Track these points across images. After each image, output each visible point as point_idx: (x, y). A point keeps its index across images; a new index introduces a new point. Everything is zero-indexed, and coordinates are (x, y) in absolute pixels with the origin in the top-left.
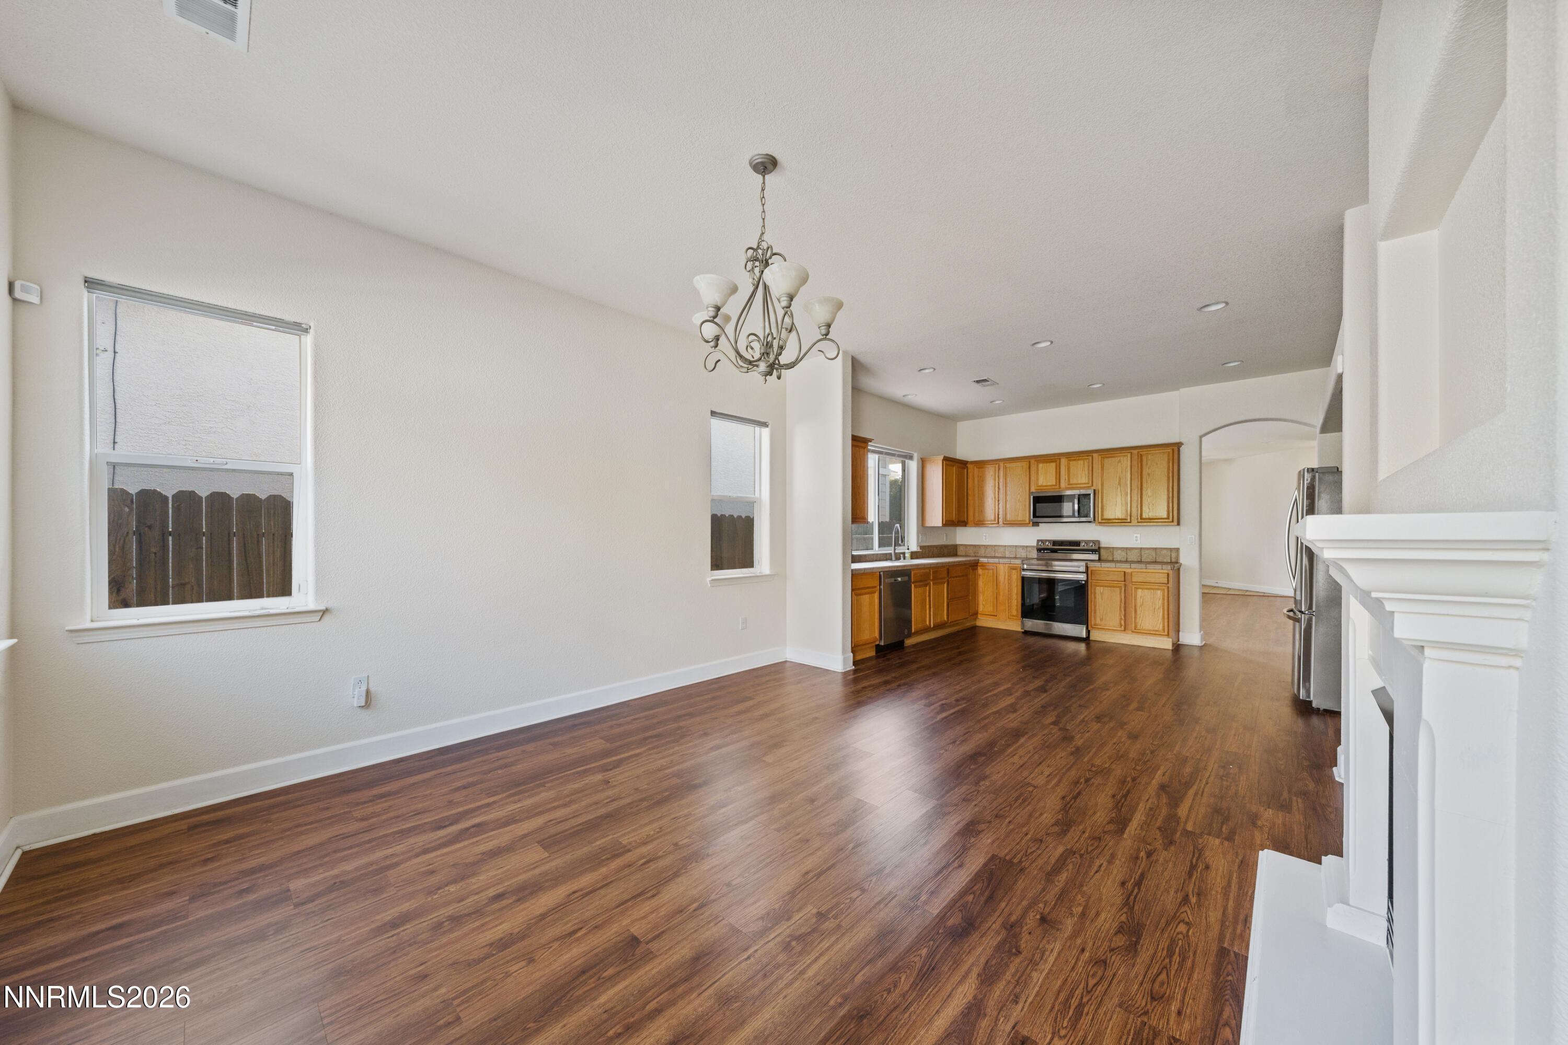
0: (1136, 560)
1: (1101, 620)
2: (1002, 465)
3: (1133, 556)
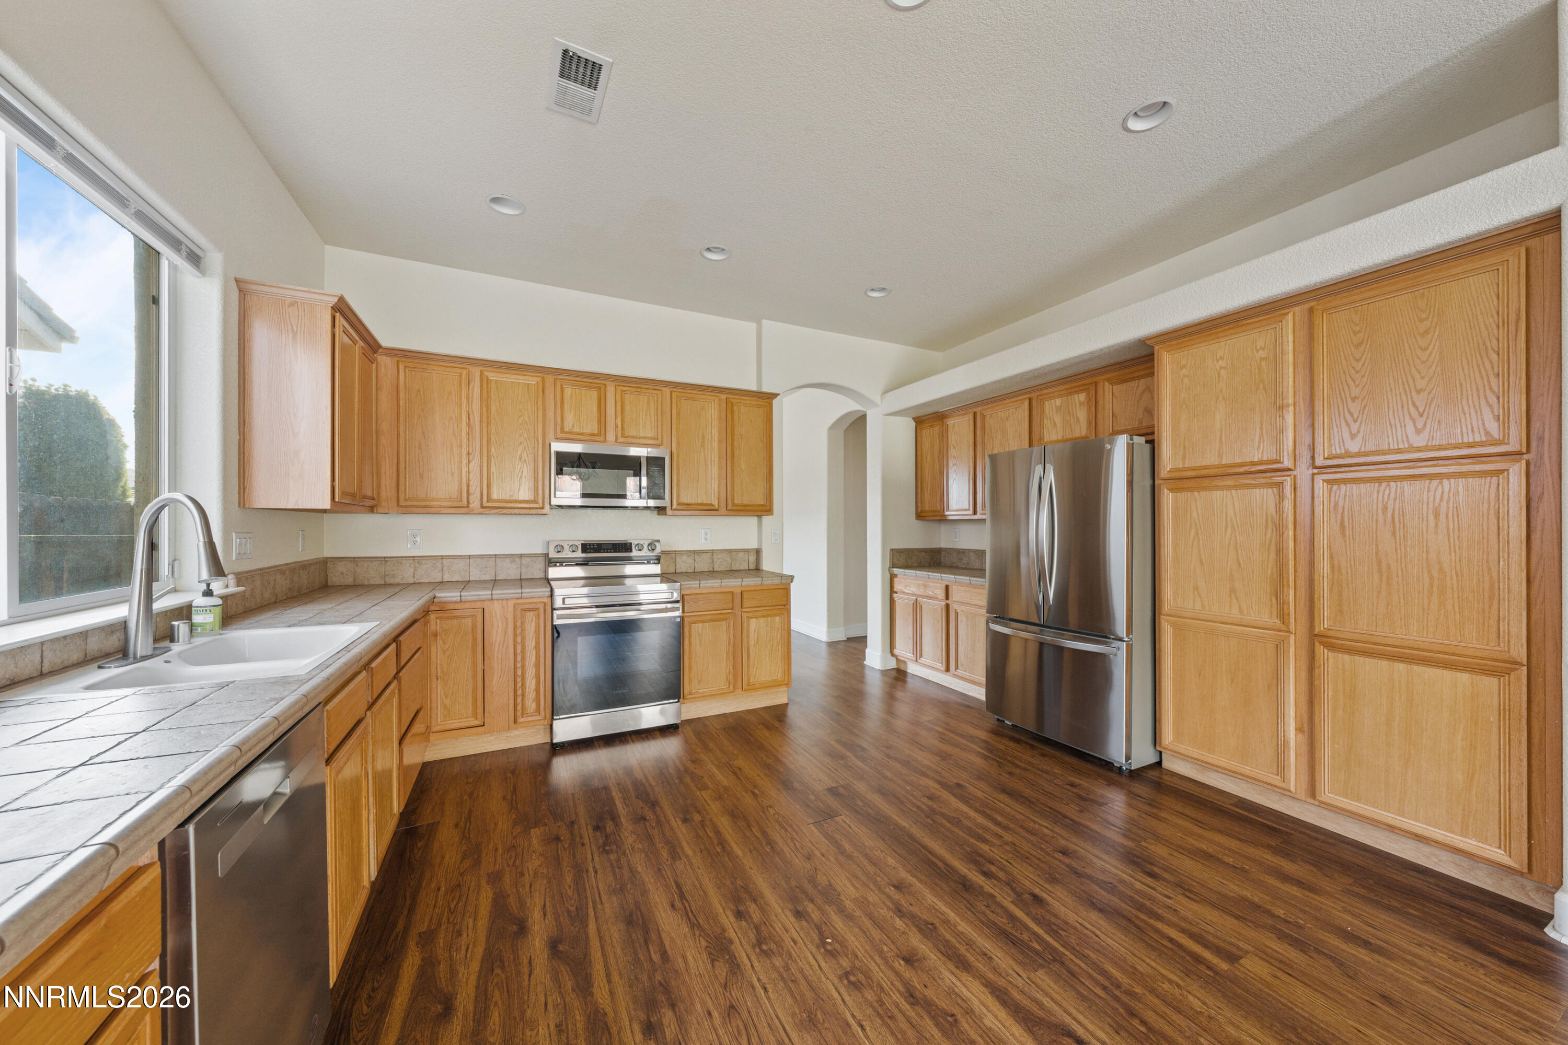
2: (477, 375)
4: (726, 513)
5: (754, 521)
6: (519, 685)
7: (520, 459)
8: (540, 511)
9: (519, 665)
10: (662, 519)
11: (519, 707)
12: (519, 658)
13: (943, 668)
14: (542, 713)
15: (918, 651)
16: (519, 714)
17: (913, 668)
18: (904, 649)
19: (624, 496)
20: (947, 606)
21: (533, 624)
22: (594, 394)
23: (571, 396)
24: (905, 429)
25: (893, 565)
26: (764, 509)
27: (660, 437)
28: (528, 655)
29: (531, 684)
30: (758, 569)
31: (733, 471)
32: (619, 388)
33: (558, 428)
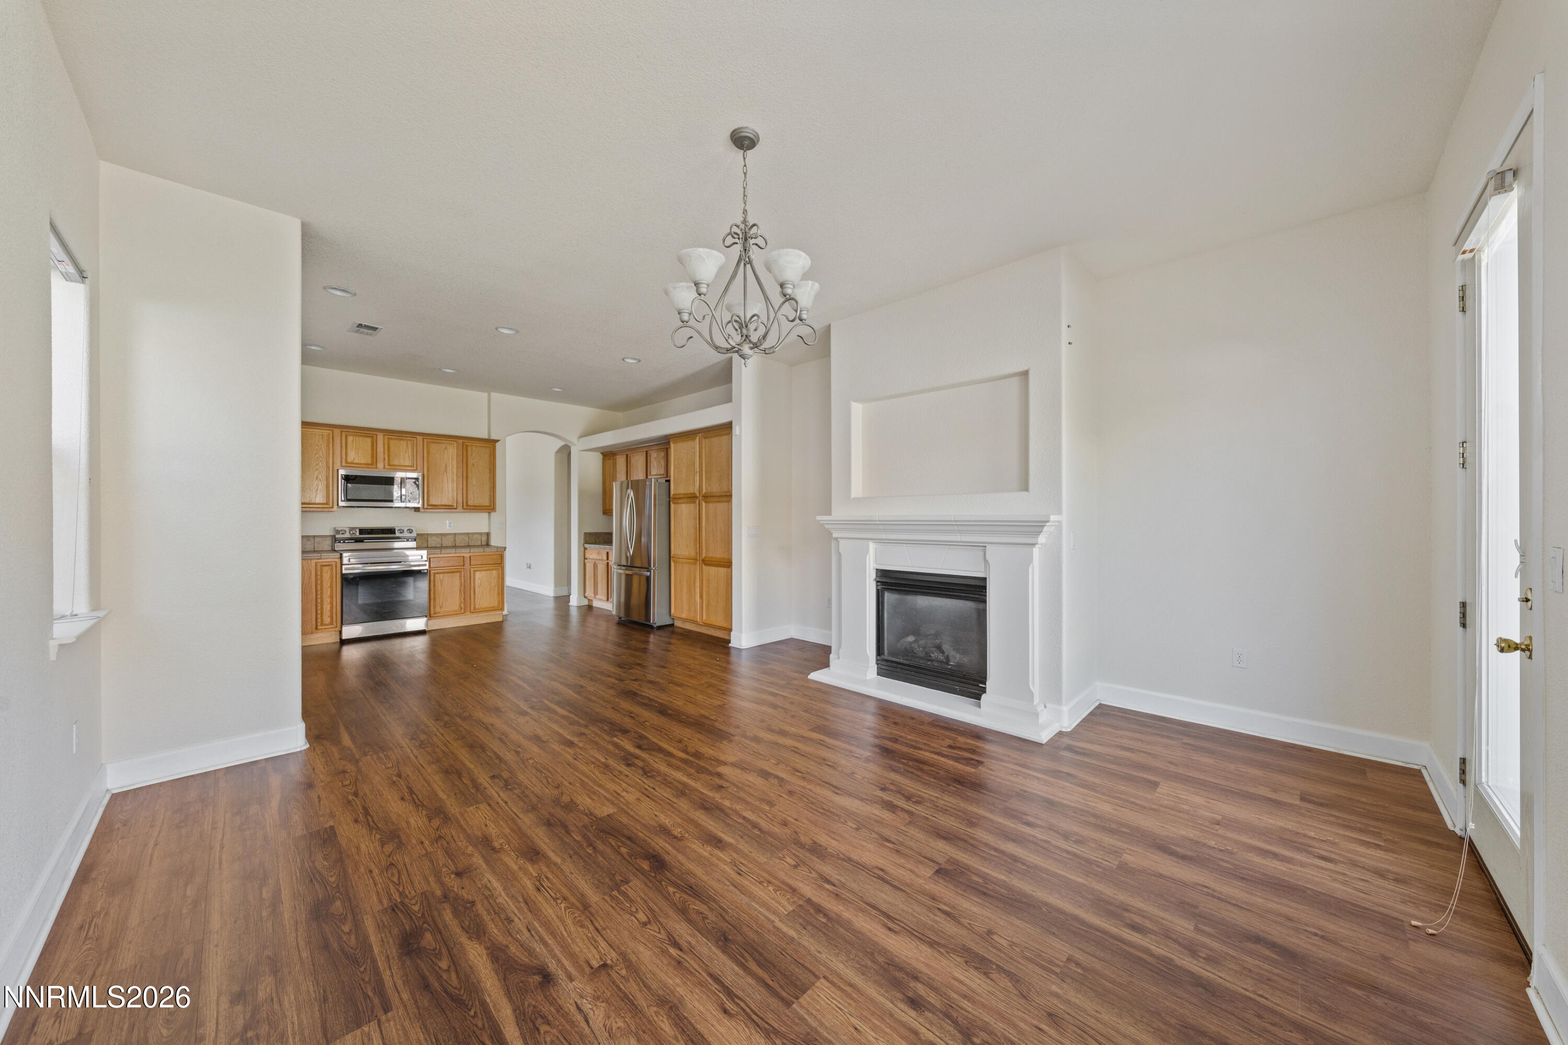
0: (450, 545)
1: (441, 607)
3: (448, 542)
4: (463, 511)
5: (485, 515)
6: (319, 608)
7: (317, 478)
8: (330, 510)
9: (319, 596)
10: (417, 514)
11: (319, 620)
12: (319, 593)
13: (605, 598)
14: (335, 623)
15: (596, 593)
16: (319, 624)
17: (596, 604)
18: (590, 593)
19: (392, 501)
20: (608, 563)
21: (329, 574)
22: (369, 440)
23: (353, 441)
24: (597, 459)
25: (586, 542)
26: (490, 508)
27: (415, 465)
28: (325, 591)
29: (327, 607)
30: (488, 545)
31: (467, 486)
32: (386, 437)
33: (344, 460)
